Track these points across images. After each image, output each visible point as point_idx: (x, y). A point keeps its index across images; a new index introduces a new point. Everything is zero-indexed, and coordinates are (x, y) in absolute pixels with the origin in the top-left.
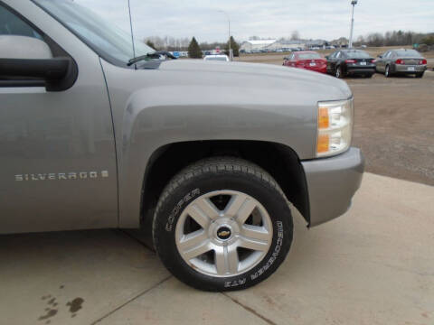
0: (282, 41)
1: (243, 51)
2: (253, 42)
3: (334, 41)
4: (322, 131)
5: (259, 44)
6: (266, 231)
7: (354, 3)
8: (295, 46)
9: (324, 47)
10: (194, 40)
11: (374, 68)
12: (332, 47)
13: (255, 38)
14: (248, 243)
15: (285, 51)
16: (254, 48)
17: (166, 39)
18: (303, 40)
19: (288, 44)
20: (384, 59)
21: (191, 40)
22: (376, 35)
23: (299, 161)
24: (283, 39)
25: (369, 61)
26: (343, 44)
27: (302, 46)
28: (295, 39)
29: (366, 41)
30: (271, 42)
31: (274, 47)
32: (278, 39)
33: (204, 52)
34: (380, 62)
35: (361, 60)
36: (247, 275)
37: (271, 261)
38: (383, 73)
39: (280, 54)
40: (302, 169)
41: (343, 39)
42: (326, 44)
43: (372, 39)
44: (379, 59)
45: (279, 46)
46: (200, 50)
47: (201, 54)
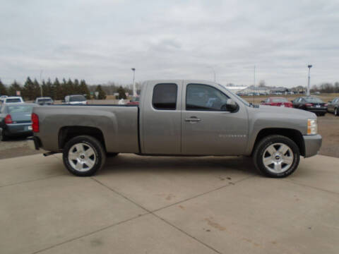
0: (252, 87)
2: (230, 88)
3: (294, 89)
4: (309, 127)
6: (291, 158)
7: (310, 67)
8: (262, 92)
9: (286, 93)
11: (326, 109)
12: (292, 93)
13: (231, 85)
14: (286, 162)
15: (255, 95)
18: (269, 88)
19: (256, 89)
20: (333, 103)
22: (327, 84)
23: (302, 135)
25: (322, 105)
26: (301, 91)
27: (268, 92)
28: (262, 86)
29: (319, 89)
30: (243, 88)
31: (246, 92)
32: (249, 86)
34: (331, 105)
35: (317, 104)
36: (285, 172)
37: (293, 167)
38: (333, 113)
39: (250, 97)
40: (302, 138)
41: (301, 87)
42: (287, 90)
43: (324, 88)
44: (329, 104)
45: (250, 91)
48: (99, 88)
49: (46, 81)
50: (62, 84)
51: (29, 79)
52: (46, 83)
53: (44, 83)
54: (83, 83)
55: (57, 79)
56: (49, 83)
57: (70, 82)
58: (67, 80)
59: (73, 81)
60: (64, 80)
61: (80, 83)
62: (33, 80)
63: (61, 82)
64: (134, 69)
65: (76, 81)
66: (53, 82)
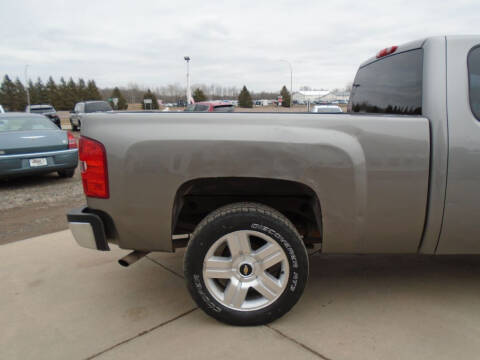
1: (295, 102)
2: (307, 93)
5: (312, 95)
10: (245, 89)
13: (306, 89)
16: (306, 99)
17: (212, 87)
19: (342, 96)
21: (242, 88)
24: (337, 91)
30: (324, 93)
32: (331, 90)
33: (255, 102)
45: (334, 97)
46: (251, 99)
47: (252, 103)
48: (117, 92)
49: (35, 81)
50: (60, 87)
51: (7, 77)
52: (34, 84)
53: (31, 84)
54: (92, 85)
55: (51, 79)
56: (39, 85)
57: (72, 83)
58: (67, 81)
59: (76, 81)
60: (62, 80)
61: (86, 84)
62: (13, 80)
63: (58, 82)
64: (187, 59)
65: (82, 81)
66: (45, 82)
